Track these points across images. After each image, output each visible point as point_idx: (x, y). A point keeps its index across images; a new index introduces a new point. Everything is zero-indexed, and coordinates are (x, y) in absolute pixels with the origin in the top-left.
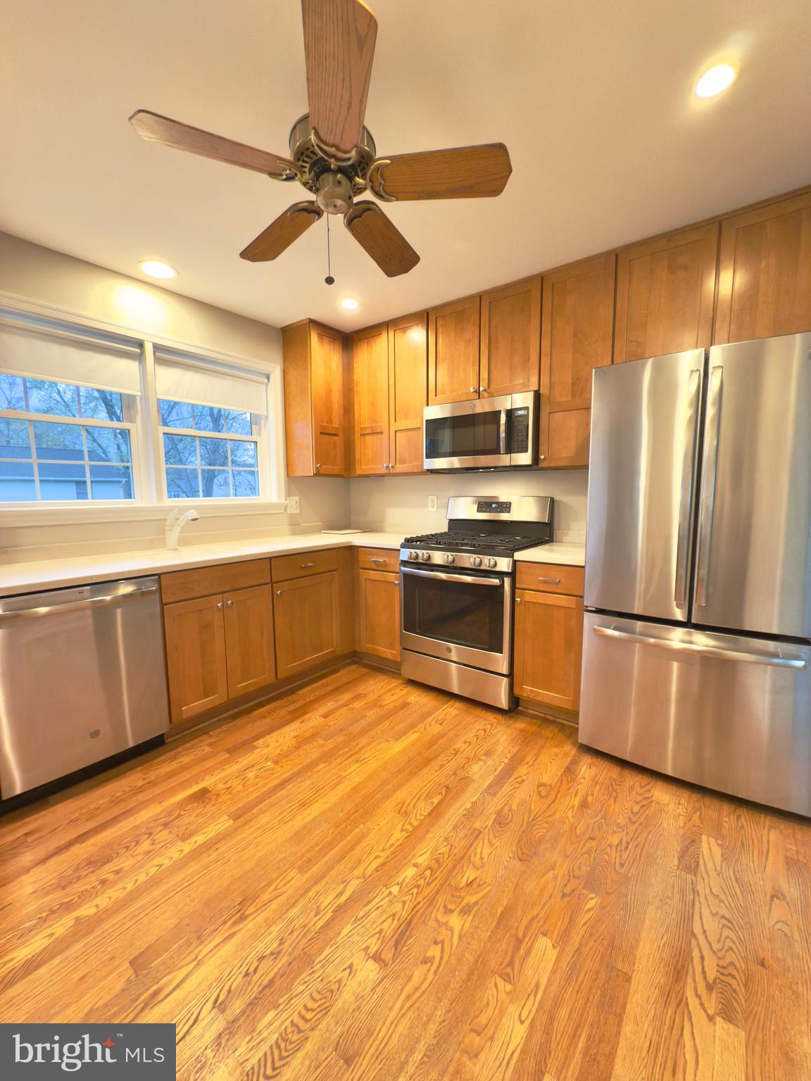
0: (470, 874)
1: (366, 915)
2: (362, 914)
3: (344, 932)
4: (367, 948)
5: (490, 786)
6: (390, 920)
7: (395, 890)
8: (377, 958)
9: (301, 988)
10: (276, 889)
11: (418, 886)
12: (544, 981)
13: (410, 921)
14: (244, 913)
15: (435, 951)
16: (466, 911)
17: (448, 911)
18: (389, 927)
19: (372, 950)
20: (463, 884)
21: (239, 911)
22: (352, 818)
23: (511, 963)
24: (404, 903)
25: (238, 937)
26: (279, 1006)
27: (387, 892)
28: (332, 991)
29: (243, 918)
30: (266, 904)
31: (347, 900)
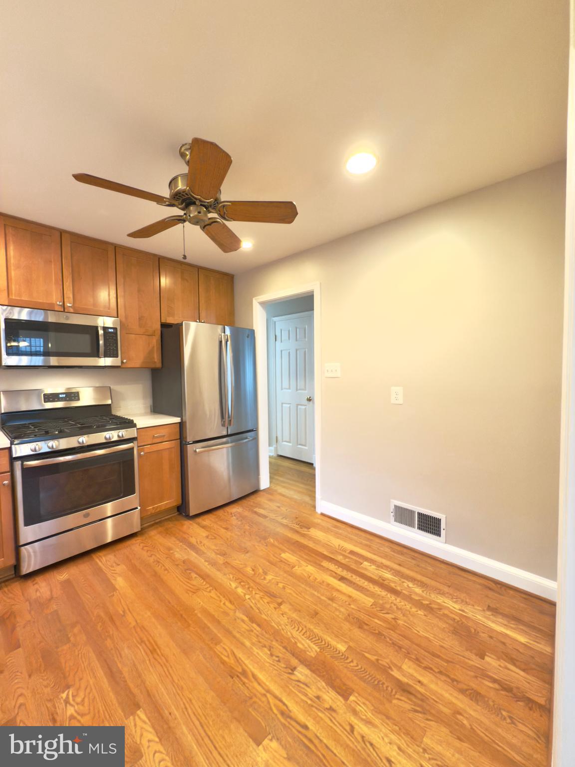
0: (249, 570)
1: (258, 609)
2: (257, 611)
3: (266, 618)
4: (275, 608)
5: (197, 553)
6: (264, 599)
7: (247, 597)
8: (280, 604)
9: (289, 633)
10: (228, 657)
11: (249, 588)
13: (266, 592)
14: (239, 673)
18: (267, 599)
19: (276, 606)
20: (253, 573)
21: (238, 676)
22: (186, 617)
24: (256, 593)
25: (256, 672)
27: (248, 600)
29: (244, 673)
30: (238, 661)
31: (247, 617)
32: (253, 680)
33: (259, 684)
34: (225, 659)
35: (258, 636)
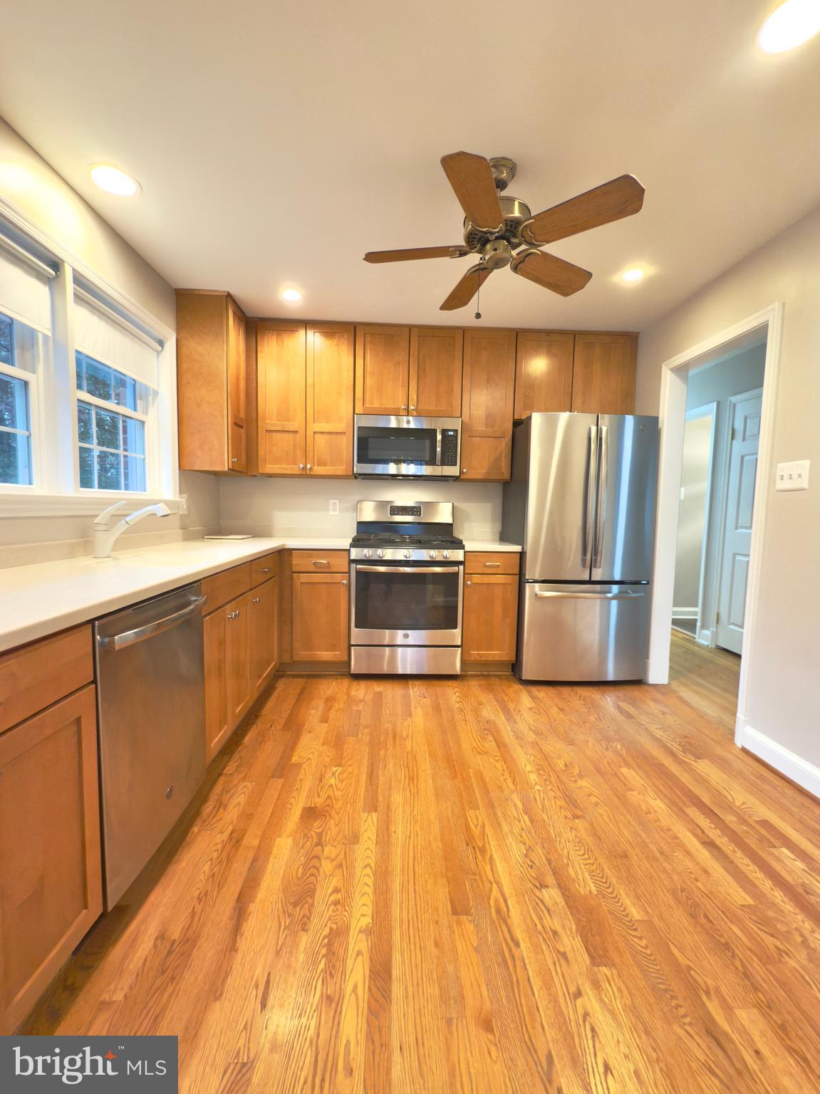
0: (560, 764)
1: (543, 806)
2: (540, 807)
3: (546, 818)
4: (566, 817)
5: (508, 719)
6: (556, 800)
7: (538, 787)
8: (576, 817)
9: (566, 851)
10: (476, 826)
11: (546, 780)
12: (643, 783)
13: (566, 795)
14: (478, 847)
15: (594, 799)
16: (581, 776)
17: (576, 781)
18: (561, 803)
19: (569, 815)
20: (564, 768)
21: (474, 848)
22: (457, 769)
23: (625, 785)
24: (551, 790)
25: (496, 856)
26: (568, 864)
27: (537, 791)
28: (579, 842)
29: (483, 850)
30: (483, 835)
31: (523, 806)
32: (488, 861)
33: (492, 869)
34: (473, 827)
35: (522, 829)
